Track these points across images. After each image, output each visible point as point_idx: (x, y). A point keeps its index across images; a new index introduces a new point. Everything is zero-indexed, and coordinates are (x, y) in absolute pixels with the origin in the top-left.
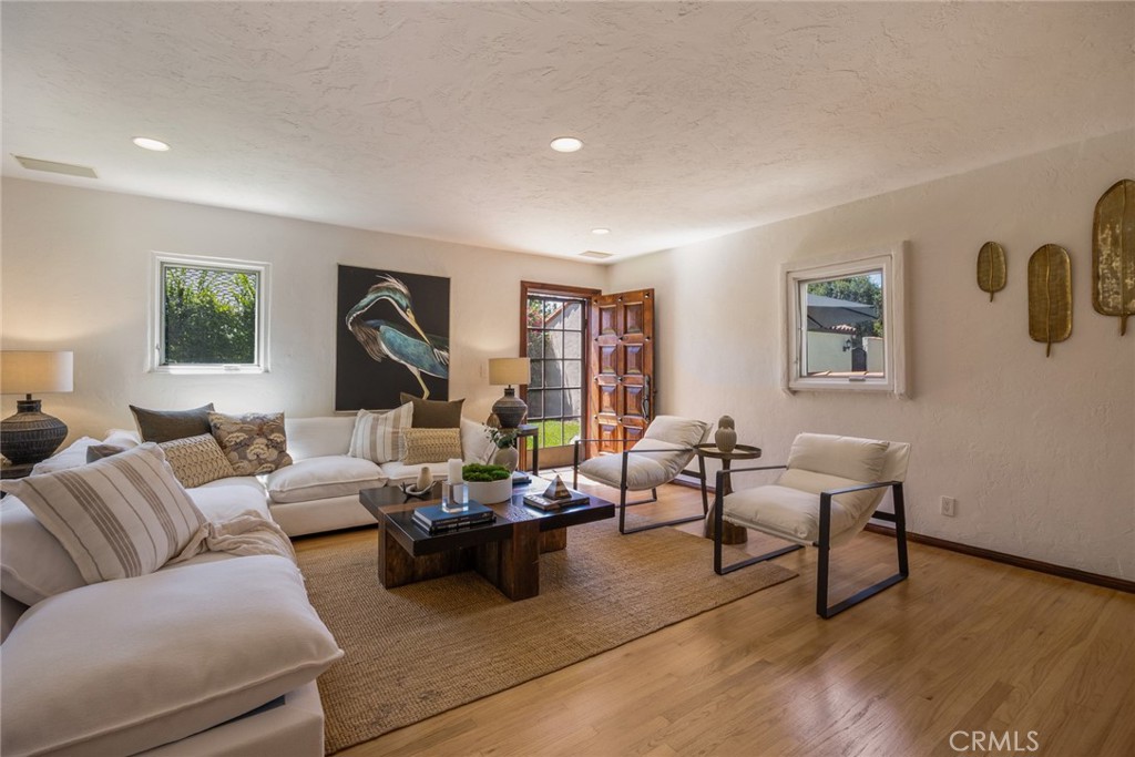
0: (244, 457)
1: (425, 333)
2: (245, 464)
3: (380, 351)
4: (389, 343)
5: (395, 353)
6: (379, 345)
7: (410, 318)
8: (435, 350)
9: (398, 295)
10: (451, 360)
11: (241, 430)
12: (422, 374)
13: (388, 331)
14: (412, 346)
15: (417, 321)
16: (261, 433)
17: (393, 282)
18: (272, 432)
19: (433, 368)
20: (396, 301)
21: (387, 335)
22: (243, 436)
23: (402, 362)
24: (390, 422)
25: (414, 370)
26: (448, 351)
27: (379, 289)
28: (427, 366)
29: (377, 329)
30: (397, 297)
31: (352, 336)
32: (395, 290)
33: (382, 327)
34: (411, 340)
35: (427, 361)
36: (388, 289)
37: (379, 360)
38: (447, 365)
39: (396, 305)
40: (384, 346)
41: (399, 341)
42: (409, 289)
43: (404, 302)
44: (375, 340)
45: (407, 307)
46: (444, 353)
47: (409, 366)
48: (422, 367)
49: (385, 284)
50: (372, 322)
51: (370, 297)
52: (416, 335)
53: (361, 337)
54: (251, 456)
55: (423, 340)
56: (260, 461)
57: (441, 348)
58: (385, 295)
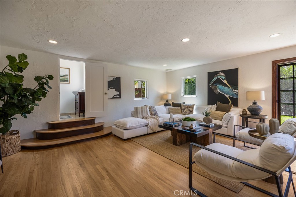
0: (184, 111)
1: (230, 85)
2: (183, 112)
3: (217, 91)
4: (220, 89)
5: (221, 91)
6: (217, 90)
7: (225, 82)
8: (233, 90)
9: (222, 76)
10: (239, 93)
11: (184, 107)
12: (229, 97)
13: (220, 86)
14: (226, 89)
15: (228, 82)
16: (187, 108)
17: (221, 73)
18: (189, 108)
19: (233, 95)
20: (222, 78)
21: (219, 87)
22: (184, 108)
23: (223, 94)
24: (210, 108)
25: (227, 96)
26: (238, 90)
27: (217, 76)
28: (231, 94)
29: (217, 86)
30: (222, 77)
31: (211, 88)
32: (221, 75)
33: (218, 85)
34: (226, 88)
35: (231, 93)
36: (219, 75)
37: (217, 93)
38: (238, 94)
39: (221, 79)
40: (218, 90)
41: (222, 88)
42: (225, 74)
43: (224, 78)
44: (216, 89)
45: (225, 79)
46: (237, 91)
47: (225, 95)
48: (229, 95)
49: (219, 74)
50: (215, 84)
51: (215, 78)
52: (227, 86)
53: (213, 88)
54: (185, 111)
55: (229, 87)
56: (186, 113)
57: (235, 89)
58: (218, 77)
